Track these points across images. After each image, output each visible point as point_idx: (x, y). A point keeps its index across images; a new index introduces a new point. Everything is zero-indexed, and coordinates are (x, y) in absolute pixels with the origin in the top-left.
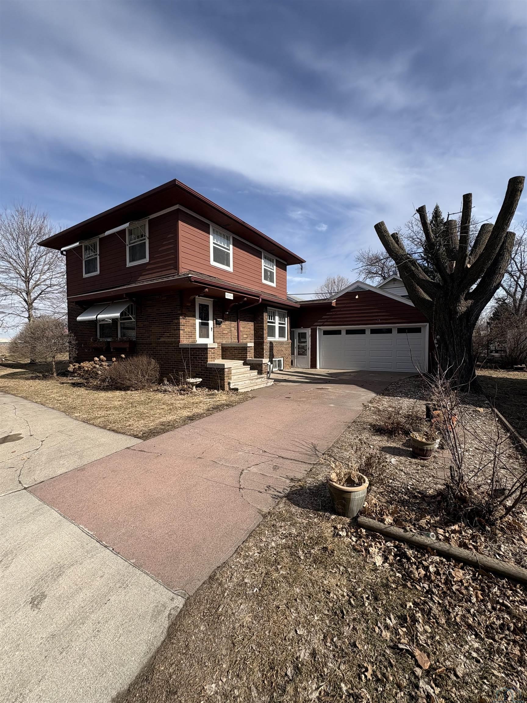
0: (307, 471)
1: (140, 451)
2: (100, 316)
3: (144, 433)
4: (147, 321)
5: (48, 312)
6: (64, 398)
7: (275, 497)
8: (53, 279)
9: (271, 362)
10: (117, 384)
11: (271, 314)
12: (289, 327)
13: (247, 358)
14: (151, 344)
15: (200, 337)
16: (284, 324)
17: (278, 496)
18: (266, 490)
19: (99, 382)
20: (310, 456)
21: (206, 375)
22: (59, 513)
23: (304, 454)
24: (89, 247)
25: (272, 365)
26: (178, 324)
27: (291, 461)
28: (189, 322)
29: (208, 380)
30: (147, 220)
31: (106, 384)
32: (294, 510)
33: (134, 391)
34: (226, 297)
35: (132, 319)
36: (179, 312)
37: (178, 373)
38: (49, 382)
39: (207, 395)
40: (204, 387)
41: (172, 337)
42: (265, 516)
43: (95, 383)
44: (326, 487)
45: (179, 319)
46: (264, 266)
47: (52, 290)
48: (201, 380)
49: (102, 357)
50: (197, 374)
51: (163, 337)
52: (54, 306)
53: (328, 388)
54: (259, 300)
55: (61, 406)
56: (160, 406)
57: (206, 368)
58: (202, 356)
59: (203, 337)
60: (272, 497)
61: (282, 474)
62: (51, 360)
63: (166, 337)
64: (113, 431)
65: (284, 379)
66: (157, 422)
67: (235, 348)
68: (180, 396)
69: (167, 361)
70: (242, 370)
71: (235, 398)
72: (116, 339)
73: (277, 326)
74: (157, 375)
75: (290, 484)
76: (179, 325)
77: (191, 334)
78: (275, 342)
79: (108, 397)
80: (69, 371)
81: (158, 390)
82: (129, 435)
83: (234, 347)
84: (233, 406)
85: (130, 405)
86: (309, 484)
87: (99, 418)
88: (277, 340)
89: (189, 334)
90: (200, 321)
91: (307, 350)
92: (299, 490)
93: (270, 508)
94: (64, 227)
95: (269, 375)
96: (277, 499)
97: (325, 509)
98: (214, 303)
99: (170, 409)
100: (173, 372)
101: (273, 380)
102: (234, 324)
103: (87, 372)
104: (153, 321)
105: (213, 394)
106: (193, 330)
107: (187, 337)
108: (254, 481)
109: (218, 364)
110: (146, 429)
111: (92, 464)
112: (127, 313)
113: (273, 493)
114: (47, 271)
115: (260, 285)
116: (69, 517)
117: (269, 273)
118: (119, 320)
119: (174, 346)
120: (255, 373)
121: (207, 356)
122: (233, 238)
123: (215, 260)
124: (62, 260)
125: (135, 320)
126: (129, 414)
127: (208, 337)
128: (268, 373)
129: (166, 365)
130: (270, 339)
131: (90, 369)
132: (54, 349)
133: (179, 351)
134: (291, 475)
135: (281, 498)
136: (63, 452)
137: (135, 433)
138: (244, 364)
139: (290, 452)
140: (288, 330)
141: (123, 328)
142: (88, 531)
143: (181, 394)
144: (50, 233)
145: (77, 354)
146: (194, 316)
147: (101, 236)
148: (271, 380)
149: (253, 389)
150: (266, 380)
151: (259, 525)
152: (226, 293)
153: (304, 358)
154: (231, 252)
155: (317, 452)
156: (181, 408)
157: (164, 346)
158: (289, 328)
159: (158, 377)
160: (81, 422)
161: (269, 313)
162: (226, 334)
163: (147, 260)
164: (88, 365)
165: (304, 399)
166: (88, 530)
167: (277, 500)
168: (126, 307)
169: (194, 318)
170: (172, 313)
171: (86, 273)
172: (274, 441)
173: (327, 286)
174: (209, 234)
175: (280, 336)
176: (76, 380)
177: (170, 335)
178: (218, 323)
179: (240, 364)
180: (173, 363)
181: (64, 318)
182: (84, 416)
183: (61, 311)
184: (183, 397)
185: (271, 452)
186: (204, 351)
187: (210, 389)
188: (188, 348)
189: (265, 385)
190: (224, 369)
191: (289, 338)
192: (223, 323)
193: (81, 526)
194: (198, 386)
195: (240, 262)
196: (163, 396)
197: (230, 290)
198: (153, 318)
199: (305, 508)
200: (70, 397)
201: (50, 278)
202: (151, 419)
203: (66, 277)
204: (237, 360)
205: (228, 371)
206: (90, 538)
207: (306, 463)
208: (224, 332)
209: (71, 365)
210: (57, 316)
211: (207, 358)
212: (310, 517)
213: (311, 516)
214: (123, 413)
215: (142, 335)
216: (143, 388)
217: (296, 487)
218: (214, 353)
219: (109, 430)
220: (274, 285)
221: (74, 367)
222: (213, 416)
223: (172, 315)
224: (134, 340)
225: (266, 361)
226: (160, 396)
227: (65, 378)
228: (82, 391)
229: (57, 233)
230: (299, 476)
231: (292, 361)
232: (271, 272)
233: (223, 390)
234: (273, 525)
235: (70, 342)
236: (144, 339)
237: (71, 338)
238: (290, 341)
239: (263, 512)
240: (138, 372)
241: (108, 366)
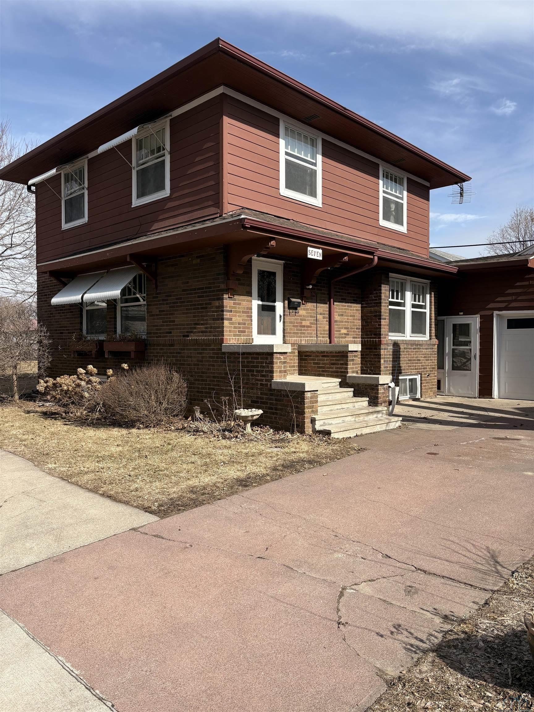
0: (477, 603)
1: (155, 536)
2: (88, 296)
3: (162, 506)
4: (167, 304)
5: (7, 290)
6: (31, 436)
7: (410, 649)
8: (16, 235)
9: (396, 381)
10: (114, 415)
11: (397, 287)
12: (433, 312)
13: (347, 373)
14: (172, 345)
15: (259, 333)
16: (424, 307)
17: (418, 648)
18: (392, 633)
19: (85, 412)
20: (485, 574)
21: (271, 404)
22: (25, 631)
23: (469, 568)
24: (72, 175)
25: (397, 389)
26: (221, 309)
27: (442, 580)
28: (239, 304)
29: (273, 414)
30: (168, 120)
31: (97, 415)
32: (452, 680)
33: (143, 429)
34: (309, 256)
35: (139, 301)
36: (223, 286)
37: (219, 398)
38: (7, 410)
39: (273, 441)
40: (266, 426)
41: (210, 332)
42: (391, 684)
43: (78, 414)
44: (521, 641)
45: (223, 299)
46: (384, 192)
47: (14, 253)
48: (260, 412)
49: (90, 367)
50: (252, 402)
51: (195, 332)
52: (17, 281)
53: (520, 437)
54: (372, 260)
55: (26, 450)
56: (188, 459)
57: (271, 390)
58: (263, 367)
59: (265, 333)
60: (405, 648)
61: (424, 604)
62: (11, 373)
63: (199, 332)
64: (110, 497)
65: (423, 416)
66: (183, 485)
67: (324, 354)
68: (224, 441)
69: (201, 376)
70: (338, 396)
71: (323, 449)
72: (114, 336)
73: (408, 310)
74: (183, 400)
75: (442, 625)
76: (223, 311)
77: (244, 328)
78: (407, 343)
79: (99, 438)
80: (38, 391)
81: (184, 428)
82: (136, 507)
83: (322, 352)
84: (321, 464)
85: (137, 454)
86: (484, 630)
87: (86, 473)
88: (408, 338)
89: (240, 328)
90: (260, 303)
91: (473, 359)
92: (462, 641)
93: (402, 669)
94: (32, 145)
95: (391, 407)
96: (416, 653)
97: (521, 685)
98: (286, 268)
99: (206, 464)
100: (211, 397)
101: (401, 419)
102: (323, 308)
103: (66, 393)
104: (177, 303)
105: (283, 440)
106: (246, 320)
107: (235, 332)
108: (368, 613)
109: (292, 383)
110: (164, 498)
111: (77, 552)
112: (132, 290)
113: (406, 640)
114: (6, 221)
115: (376, 231)
116: (42, 641)
117: (393, 207)
118: (119, 302)
119: (213, 349)
120: (363, 402)
121: (272, 367)
122: (324, 141)
123: (288, 186)
124: (29, 202)
125: (145, 303)
126: (135, 469)
127: (273, 332)
128: (390, 403)
129: (199, 384)
130: (394, 337)
131: (70, 388)
132: (15, 353)
133: (222, 358)
134: (445, 608)
135: (425, 652)
136: (31, 528)
137: (146, 504)
138: (342, 385)
139: (439, 561)
140: (430, 319)
141: (126, 318)
142: (72, 669)
143: (224, 437)
144: (10, 156)
145: (50, 362)
146: (249, 294)
147: (92, 155)
148: (396, 419)
149: (359, 434)
150: (385, 416)
151: (380, 699)
152: (309, 248)
153: (465, 375)
154: (319, 169)
155: (499, 568)
156: (224, 463)
157: (195, 349)
158: (433, 315)
159: (184, 405)
160: (57, 479)
161: (393, 286)
162: (308, 327)
163: (166, 192)
164: (67, 381)
165: (466, 458)
166: (72, 666)
167: (417, 656)
168: (130, 278)
169: (249, 298)
170: (210, 288)
171: (66, 222)
172: (406, 537)
173: (516, 227)
174: (278, 136)
175: (414, 331)
176: (49, 406)
177: (206, 328)
178: (293, 307)
179: (334, 384)
180: (210, 381)
181: (30, 300)
182: (62, 469)
183: (27, 290)
184: (229, 442)
185: (400, 558)
186: (267, 358)
187: (277, 429)
188: (238, 353)
189: (384, 428)
190: (304, 392)
191: (433, 334)
192: (302, 307)
193: (60, 658)
194: (255, 423)
195: (337, 188)
196: (193, 440)
197: (317, 242)
198: (177, 299)
199: (477, 677)
200: (39, 436)
201: (11, 232)
202: (173, 481)
203: (34, 230)
204: (328, 376)
205: (311, 398)
206: (76, 680)
207: (476, 587)
208: (304, 323)
209: (42, 381)
210: (20, 298)
211: (272, 372)
212: (488, 697)
213: (490, 695)
214: (125, 467)
215: (157, 329)
216: (158, 424)
217: (456, 634)
218: (285, 362)
219: (103, 495)
220: (403, 229)
221: (45, 385)
222: (283, 481)
223: (210, 292)
224: (144, 337)
225: (385, 379)
226: (188, 439)
227: (31, 403)
228: (58, 426)
229: (21, 155)
230: (463, 612)
231: (439, 382)
232: (397, 203)
233: (302, 432)
234: (409, 704)
235: (40, 342)
236: (160, 337)
237: (43, 334)
238: (435, 341)
239: (386, 674)
240: (150, 396)
241: (100, 383)
